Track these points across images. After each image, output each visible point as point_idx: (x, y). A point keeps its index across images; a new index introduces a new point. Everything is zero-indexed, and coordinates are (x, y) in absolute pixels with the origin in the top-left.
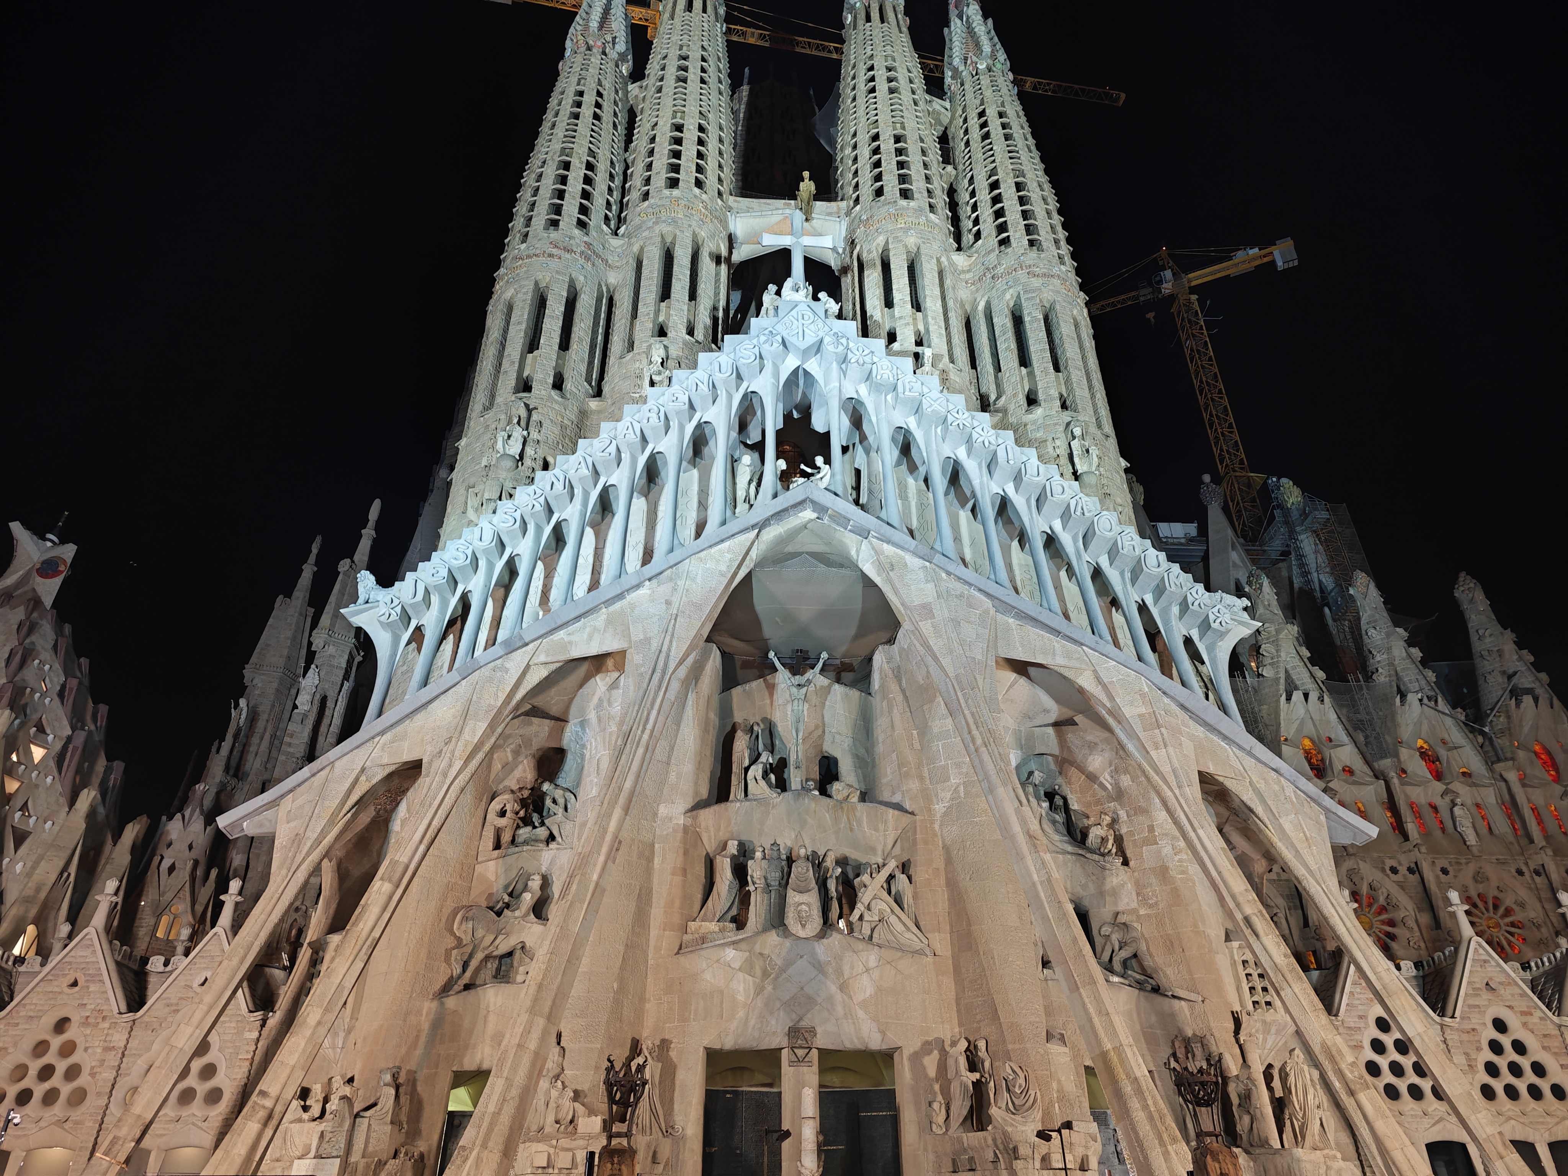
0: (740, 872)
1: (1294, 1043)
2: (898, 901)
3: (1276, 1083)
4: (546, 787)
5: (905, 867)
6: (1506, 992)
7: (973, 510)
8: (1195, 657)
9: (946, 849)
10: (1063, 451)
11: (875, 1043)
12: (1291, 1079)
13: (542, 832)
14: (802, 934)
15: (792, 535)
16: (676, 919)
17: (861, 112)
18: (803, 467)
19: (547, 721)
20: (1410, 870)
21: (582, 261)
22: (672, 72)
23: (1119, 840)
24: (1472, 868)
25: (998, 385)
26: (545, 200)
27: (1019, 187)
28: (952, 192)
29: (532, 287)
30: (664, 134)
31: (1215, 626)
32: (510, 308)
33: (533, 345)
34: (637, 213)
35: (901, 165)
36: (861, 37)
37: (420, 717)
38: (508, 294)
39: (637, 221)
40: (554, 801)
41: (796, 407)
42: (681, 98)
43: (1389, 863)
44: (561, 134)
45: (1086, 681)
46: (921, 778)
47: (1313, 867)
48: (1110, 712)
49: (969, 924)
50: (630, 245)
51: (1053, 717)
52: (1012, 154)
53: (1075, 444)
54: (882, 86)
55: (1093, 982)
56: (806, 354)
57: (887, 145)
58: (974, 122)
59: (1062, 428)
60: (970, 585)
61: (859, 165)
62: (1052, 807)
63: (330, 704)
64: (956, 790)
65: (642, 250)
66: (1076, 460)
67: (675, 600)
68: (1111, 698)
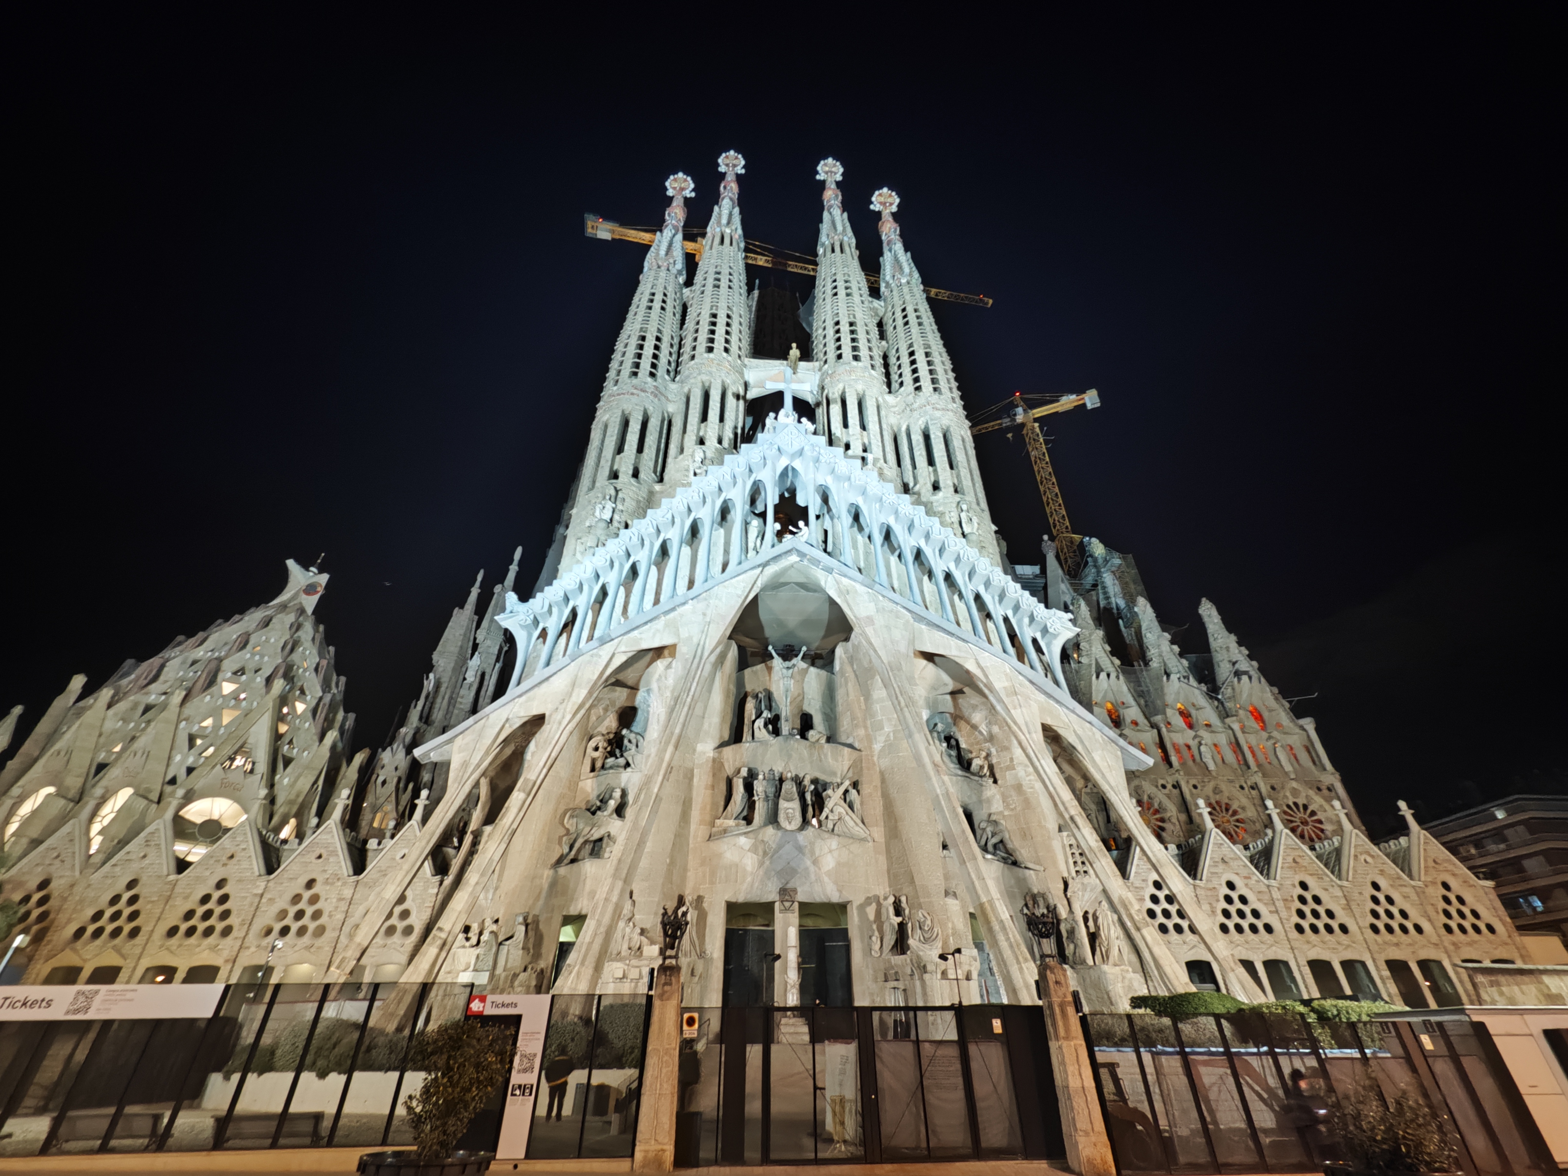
0: (749, 788)
1: (1102, 898)
2: (851, 806)
3: (1091, 923)
4: (624, 732)
5: (855, 785)
6: (1234, 864)
7: (899, 556)
8: (1039, 650)
9: (882, 773)
10: (955, 520)
11: (835, 898)
12: (1100, 921)
13: (622, 761)
14: (789, 827)
15: (784, 571)
16: (708, 818)
17: (828, 307)
18: (791, 528)
19: (625, 690)
20: (1174, 787)
21: (651, 397)
22: (710, 281)
23: (991, 768)
24: (1212, 785)
25: (915, 478)
26: (629, 359)
27: (927, 355)
28: (885, 357)
29: (620, 414)
30: (705, 319)
31: (1051, 630)
32: (606, 426)
33: (620, 450)
34: (687, 367)
35: (853, 340)
36: (828, 262)
37: (545, 685)
38: (605, 418)
39: (687, 372)
40: (630, 741)
41: (787, 490)
42: (716, 297)
43: (1161, 782)
44: (640, 319)
45: (971, 666)
46: (866, 727)
47: (1113, 784)
48: (985, 685)
49: (896, 821)
50: (682, 387)
51: (950, 688)
52: (923, 334)
53: (963, 515)
54: (842, 292)
55: (975, 858)
56: (793, 456)
57: (845, 328)
58: (899, 315)
59: (955, 505)
60: (897, 604)
61: (827, 340)
62: (949, 746)
63: (487, 677)
64: (888, 736)
65: (690, 391)
66: (964, 525)
67: (709, 612)
68: (986, 676)
